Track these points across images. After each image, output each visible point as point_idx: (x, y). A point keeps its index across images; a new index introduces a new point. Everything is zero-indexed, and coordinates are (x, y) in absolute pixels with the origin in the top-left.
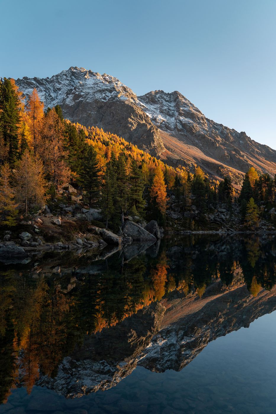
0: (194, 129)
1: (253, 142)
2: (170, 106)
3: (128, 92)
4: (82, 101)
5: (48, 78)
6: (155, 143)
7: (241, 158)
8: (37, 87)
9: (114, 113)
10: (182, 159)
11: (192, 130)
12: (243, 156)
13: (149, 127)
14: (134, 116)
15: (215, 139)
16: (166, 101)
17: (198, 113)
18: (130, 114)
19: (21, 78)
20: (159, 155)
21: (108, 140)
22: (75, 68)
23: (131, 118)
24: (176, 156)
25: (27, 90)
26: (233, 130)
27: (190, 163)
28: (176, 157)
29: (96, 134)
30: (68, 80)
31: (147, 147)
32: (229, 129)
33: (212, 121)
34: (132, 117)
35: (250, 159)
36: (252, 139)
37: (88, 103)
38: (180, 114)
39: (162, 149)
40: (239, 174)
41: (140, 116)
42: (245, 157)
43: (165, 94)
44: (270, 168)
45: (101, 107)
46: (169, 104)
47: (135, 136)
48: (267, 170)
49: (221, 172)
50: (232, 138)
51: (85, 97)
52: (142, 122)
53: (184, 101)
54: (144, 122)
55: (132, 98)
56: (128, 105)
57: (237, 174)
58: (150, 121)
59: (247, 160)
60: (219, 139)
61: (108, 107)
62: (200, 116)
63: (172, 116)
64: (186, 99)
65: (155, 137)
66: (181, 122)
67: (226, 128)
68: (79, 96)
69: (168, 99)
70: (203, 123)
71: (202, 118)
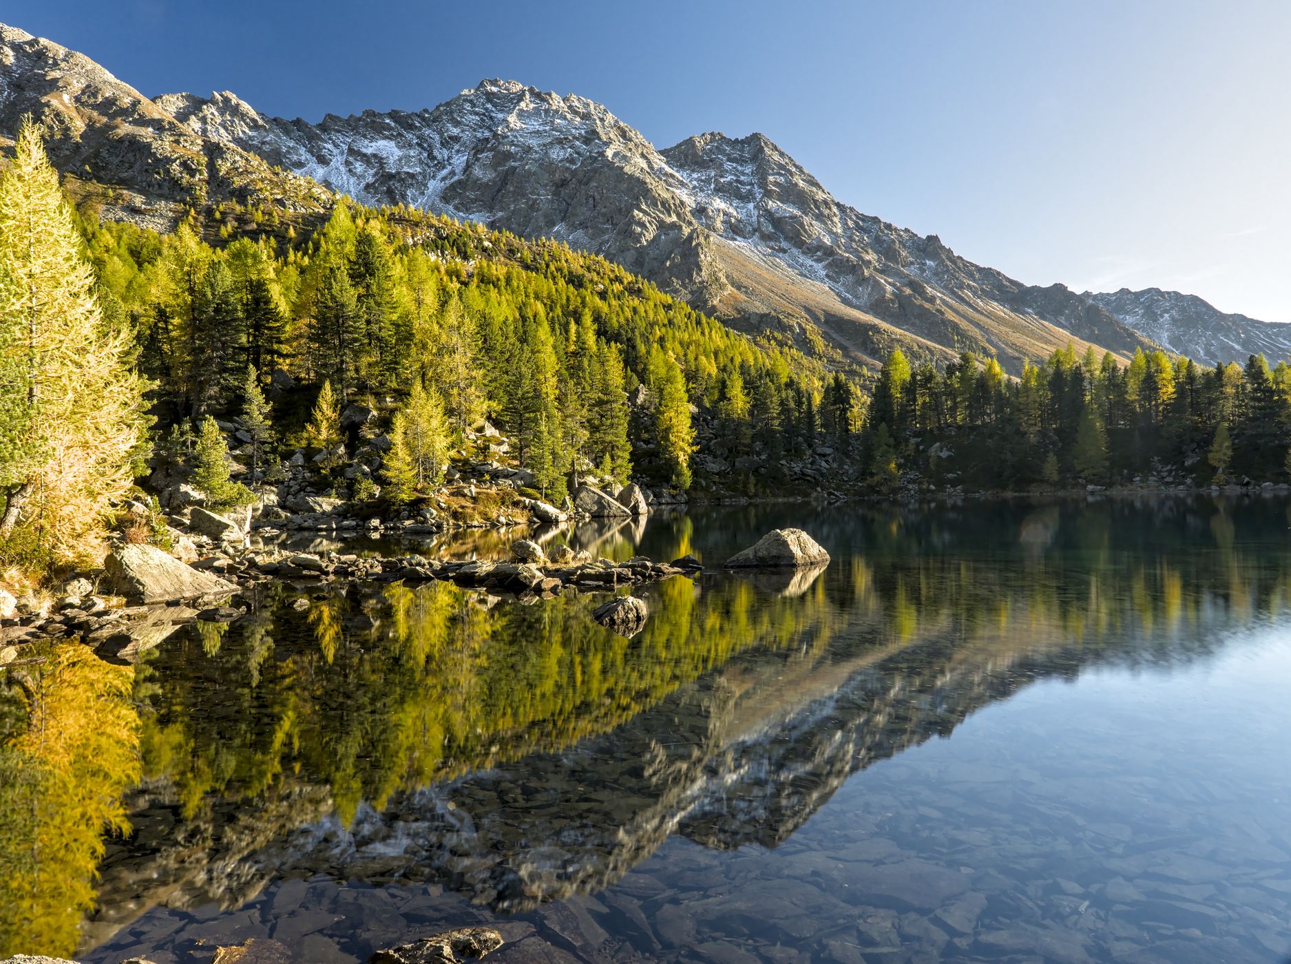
0: (805, 231)
1: (959, 261)
2: (743, 174)
3: (630, 140)
4: (515, 168)
5: (426, 111)
6: (703, 273)
7: (927, 305)
8: (400, 135)
9: (598, 197)
10: (773, 313)
11: (798, 234)
12: (932, 300)
13: (686, 231)
14: (648, 206)
15: (860, 258)
16: (729, 160)
17: (814, 189)
18: (638, 199)
19: (358, 114)
20: (715, 302)
21: (580, 271)
22: (496, 83)
23: (641, 210)
24: (759, 304)
25: (373, 144)
26: (907, 230)
27: (793, 322)
28: (760, 308)
29: (553, 257)
30: (476, 114)
31: (684, 286)
32: (896, 229)
33: (852, 209)
34: (644, 207)
35: (951, 308)
36: (956, 254)
37: (529, 173)
38: (768, 194)
39: (722, 287)
40: (920, 347)
41: (663, 204)
42: (938, 302)
43: (729, 142)
45: (563, 183)
46: (740, 168)
47: (652, 256)
49: (872, 342)
50: (903, 253)
51: (522, 159)
52: (668, 220)
53: (776, 157)
54: (674, 218)
55: (643, 156)
56: (631, 177)
57: (916, 348)
58: (689, 217)
59: (944, 308)
60: (871, 256)
61: (580, 182)
62: (820, 196)
63: (745, 198)
64: (782, 154)
65: (702, 256)
66: (769, 214)
67: (888, 226)
68: (508, 156)
69: (736, 154)
70: (829, 217)
71: (825, 202)
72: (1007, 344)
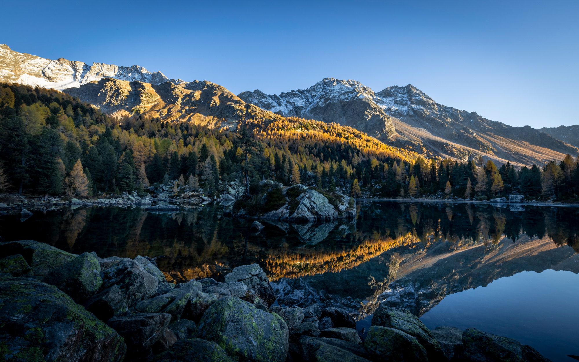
0: (425, 114)
1: (484, 120)
2: (404, 97)
3: (367, 91)
4: (331, 102)
5: (308, 89)
6: (386, 129)
7: (470, 136)
8: (300, 96)
9: (354, 108)
10: (409, 141)
11: (422, 115)
12: (472, 134)
13: (381, 116)
14: (369, 110)
15: (444, 121)
16: (400, 93)
17: (429, 100)
18: (367, 108)
19: (290, 92)
20: (390, 138)
21: (341, 131)
22: (327, 79)
23: (367, 111)
24: (405, 137)
25: (293, 99)
26: (464, 111)
27: (417, 143)
28: (405, 138)
29: (333, 128)
30: (321, 88)
31: (380, 133)
32: (459, 111)
33: (443, 105)
34: (368, 110)
35: (480, 136)
36: (483, 117)
37: (335, 104)
38: (412, 103)
39: (393, 133)
40: (464, 150)
41: (374, 109)
42: (475, 134)
43: (400, 88)
44: (502, 142)
45: (345, 105)
46: (403, 96)
47: (370, 125)
48: (498, 145)
49: (445, 149)
50: (462, 118)
51: (333, 99)
52: (376, 114)
53: (416, 91)
54: (378, 113)
55: (371, 95)
56: (365, 102)
57: (462, 150)
58: (383, 112)
59: (477, 136)
60: (449, 120)
61: (349, 105)
62: (431, 102)
63: (404, 105)
64: (418, 90)
65: (386, 124)
66: (412, 109)
67: (456, 110)
68: (329, 99)
69: (402, 92)
70: (434, 109)
71: (433, 104)
72: (503, 148)
